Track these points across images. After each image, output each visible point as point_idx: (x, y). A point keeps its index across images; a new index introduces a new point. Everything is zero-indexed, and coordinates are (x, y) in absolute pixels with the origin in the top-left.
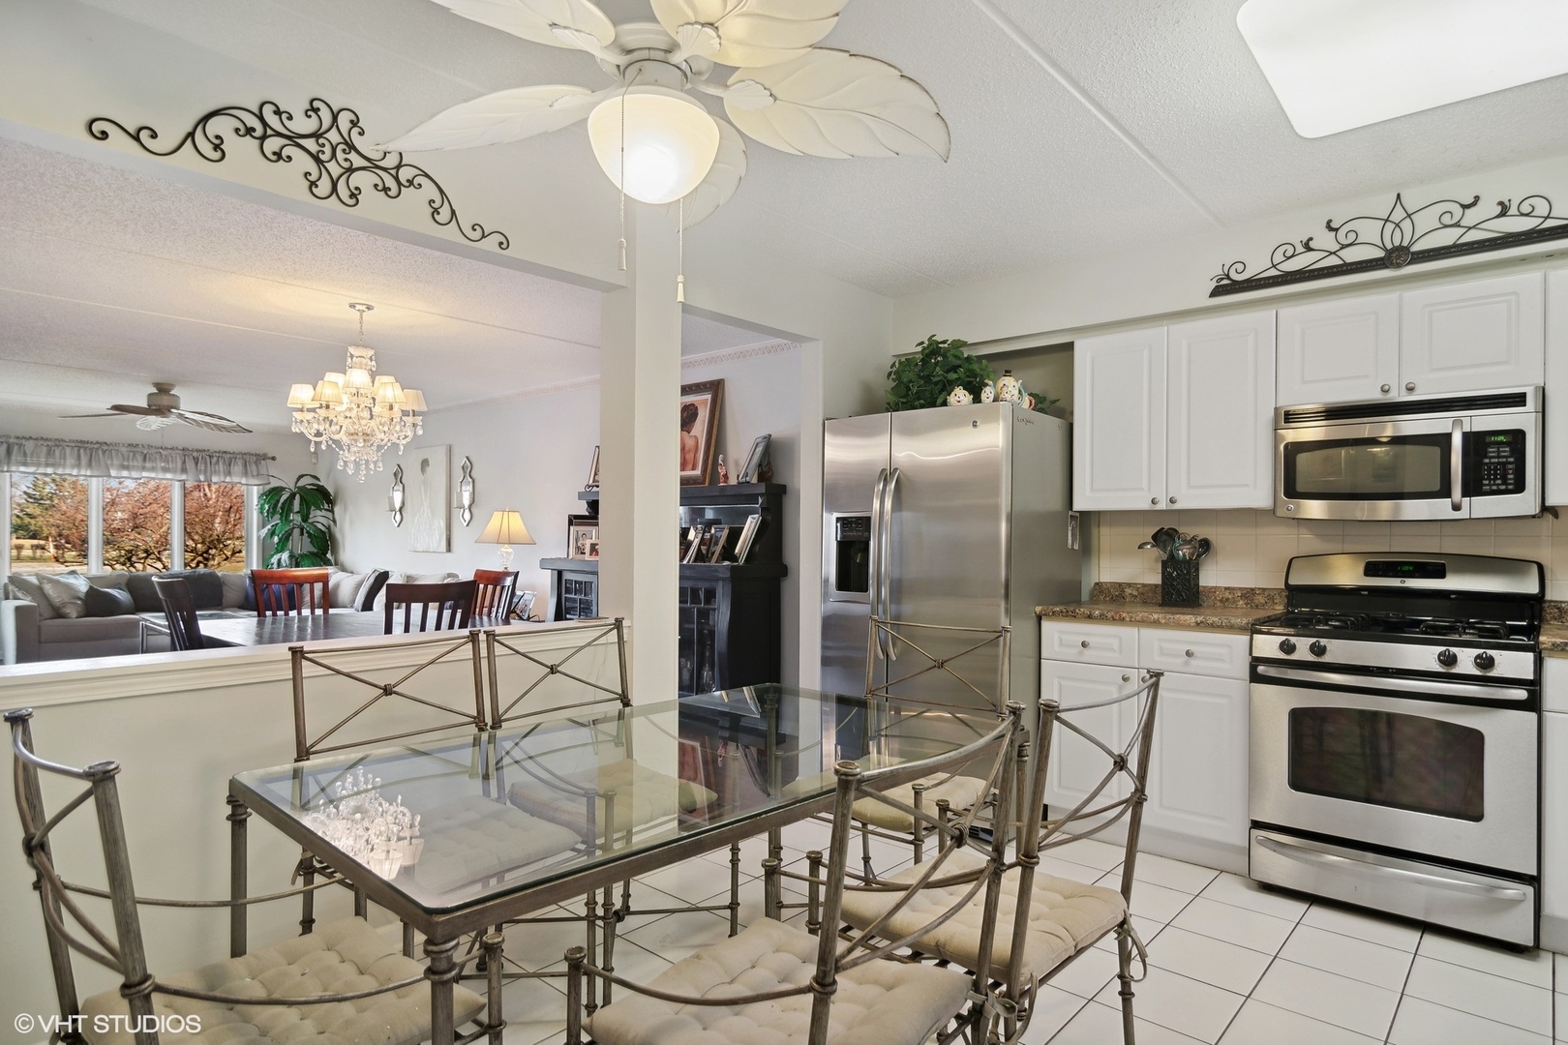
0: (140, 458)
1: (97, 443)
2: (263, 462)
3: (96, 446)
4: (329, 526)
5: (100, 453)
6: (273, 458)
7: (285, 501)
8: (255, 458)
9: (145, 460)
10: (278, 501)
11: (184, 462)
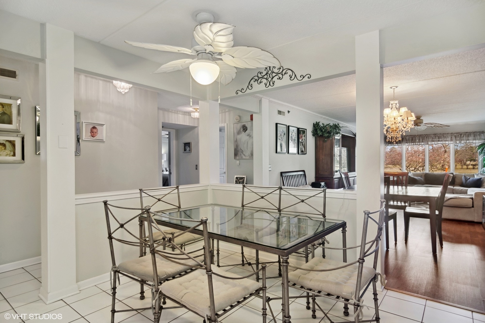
2: (482, 134)
3: (424, 136)
8: (478, 133)
9: (439, 138)
11: (451, 138)
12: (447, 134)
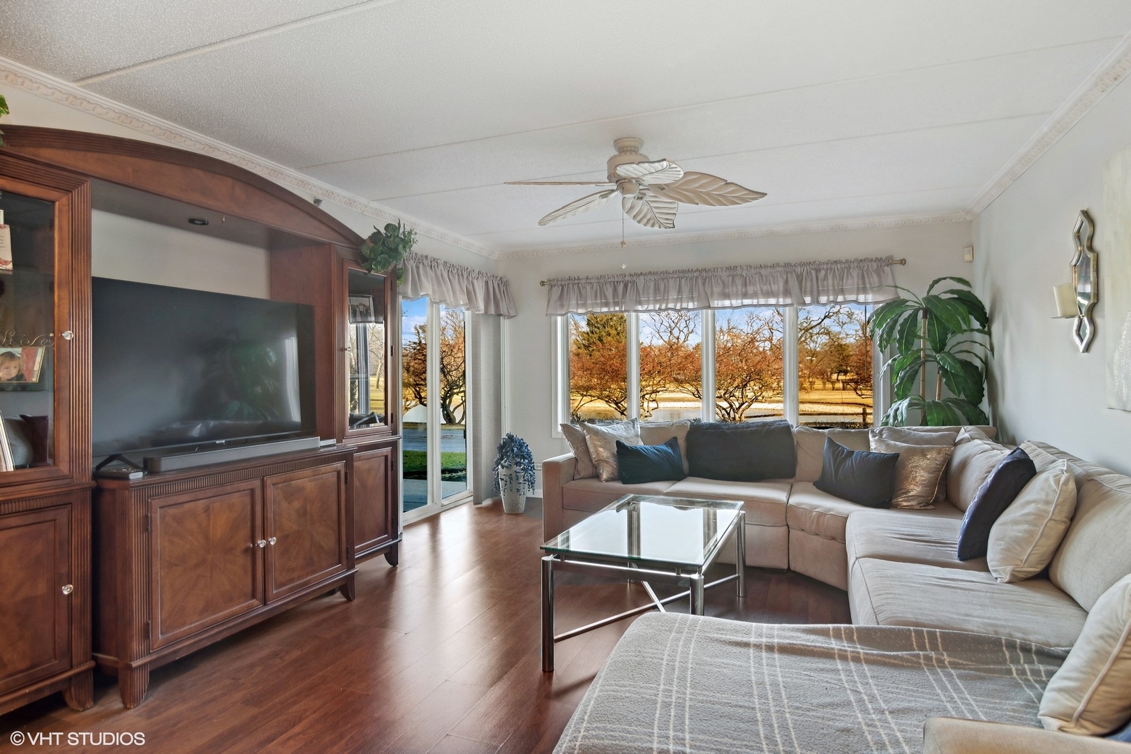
0: (739, 282)
1: (697, 270)
2: (887, 269)
3: (695, 274)
4: (986, 357)
5: (700, 281)
6: (903, 262)
7: (906, 320)
8: (875, 265)
9: (745, 285)
10: (896, 321)
11: (786, 282)
12: (773, 266)
